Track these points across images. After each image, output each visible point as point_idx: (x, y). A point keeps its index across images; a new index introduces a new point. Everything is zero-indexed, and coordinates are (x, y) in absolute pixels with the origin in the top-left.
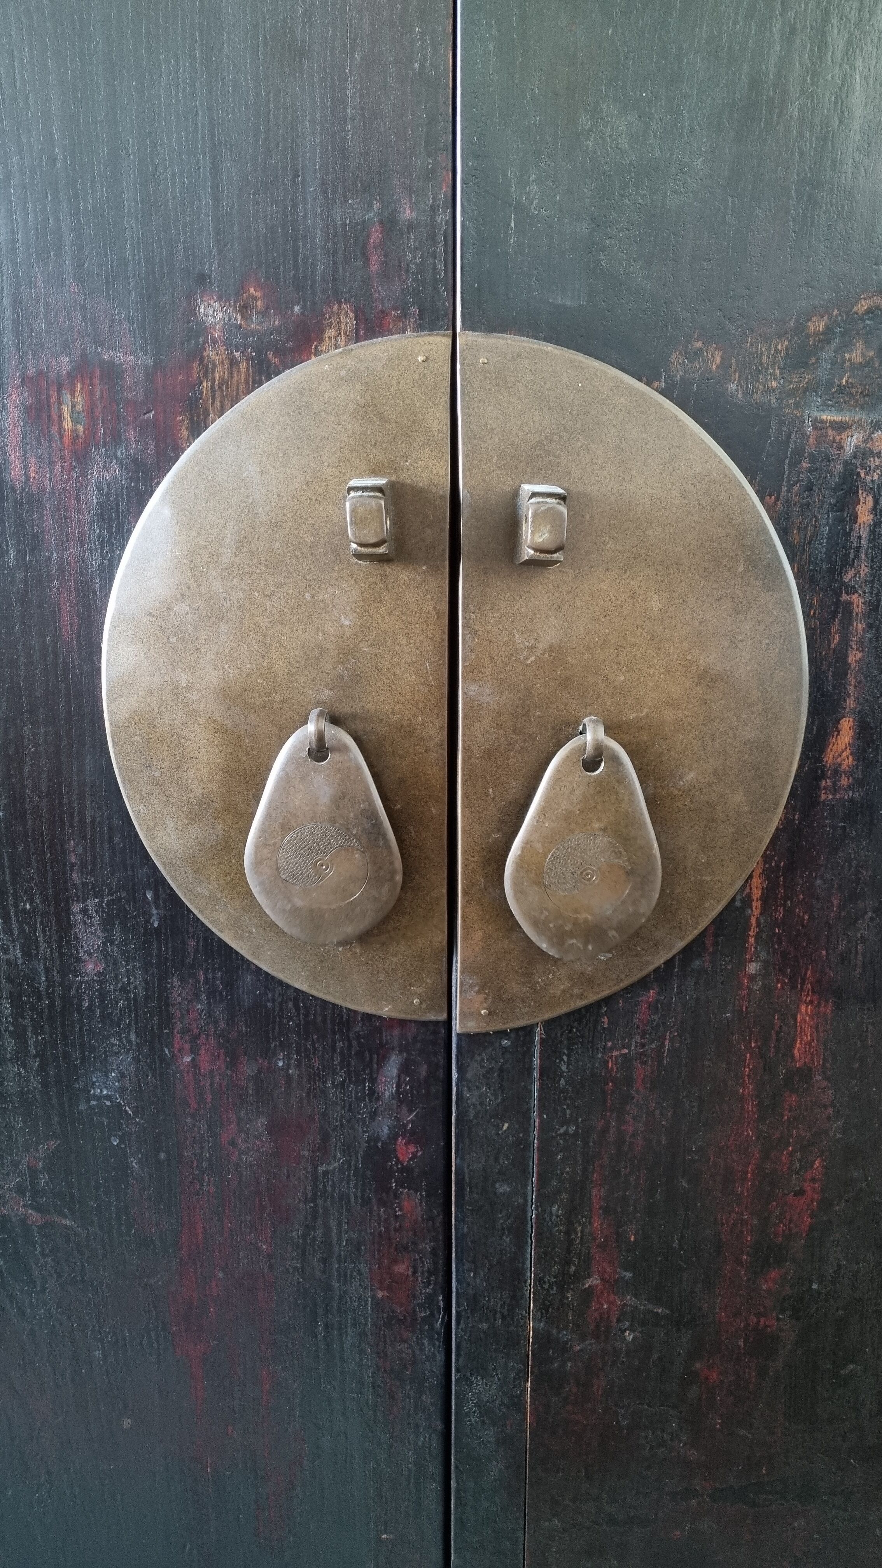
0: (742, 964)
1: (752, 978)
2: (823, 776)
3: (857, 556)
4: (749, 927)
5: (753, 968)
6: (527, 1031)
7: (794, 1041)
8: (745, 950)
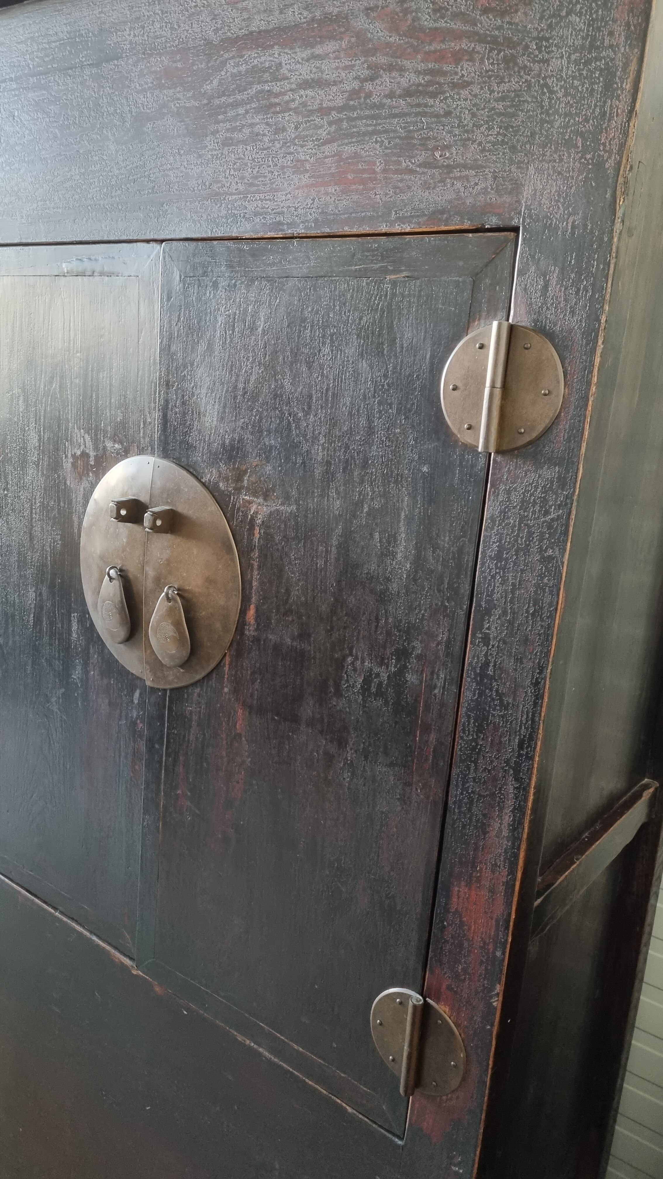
0: (223, 688)
1: (226, 694)
2: (245, 625)
3: (255, 548)
4: (224, 675)
5: (226, 690)
6: (165, 690)
7: (237, 723)
8: (223, 683)
